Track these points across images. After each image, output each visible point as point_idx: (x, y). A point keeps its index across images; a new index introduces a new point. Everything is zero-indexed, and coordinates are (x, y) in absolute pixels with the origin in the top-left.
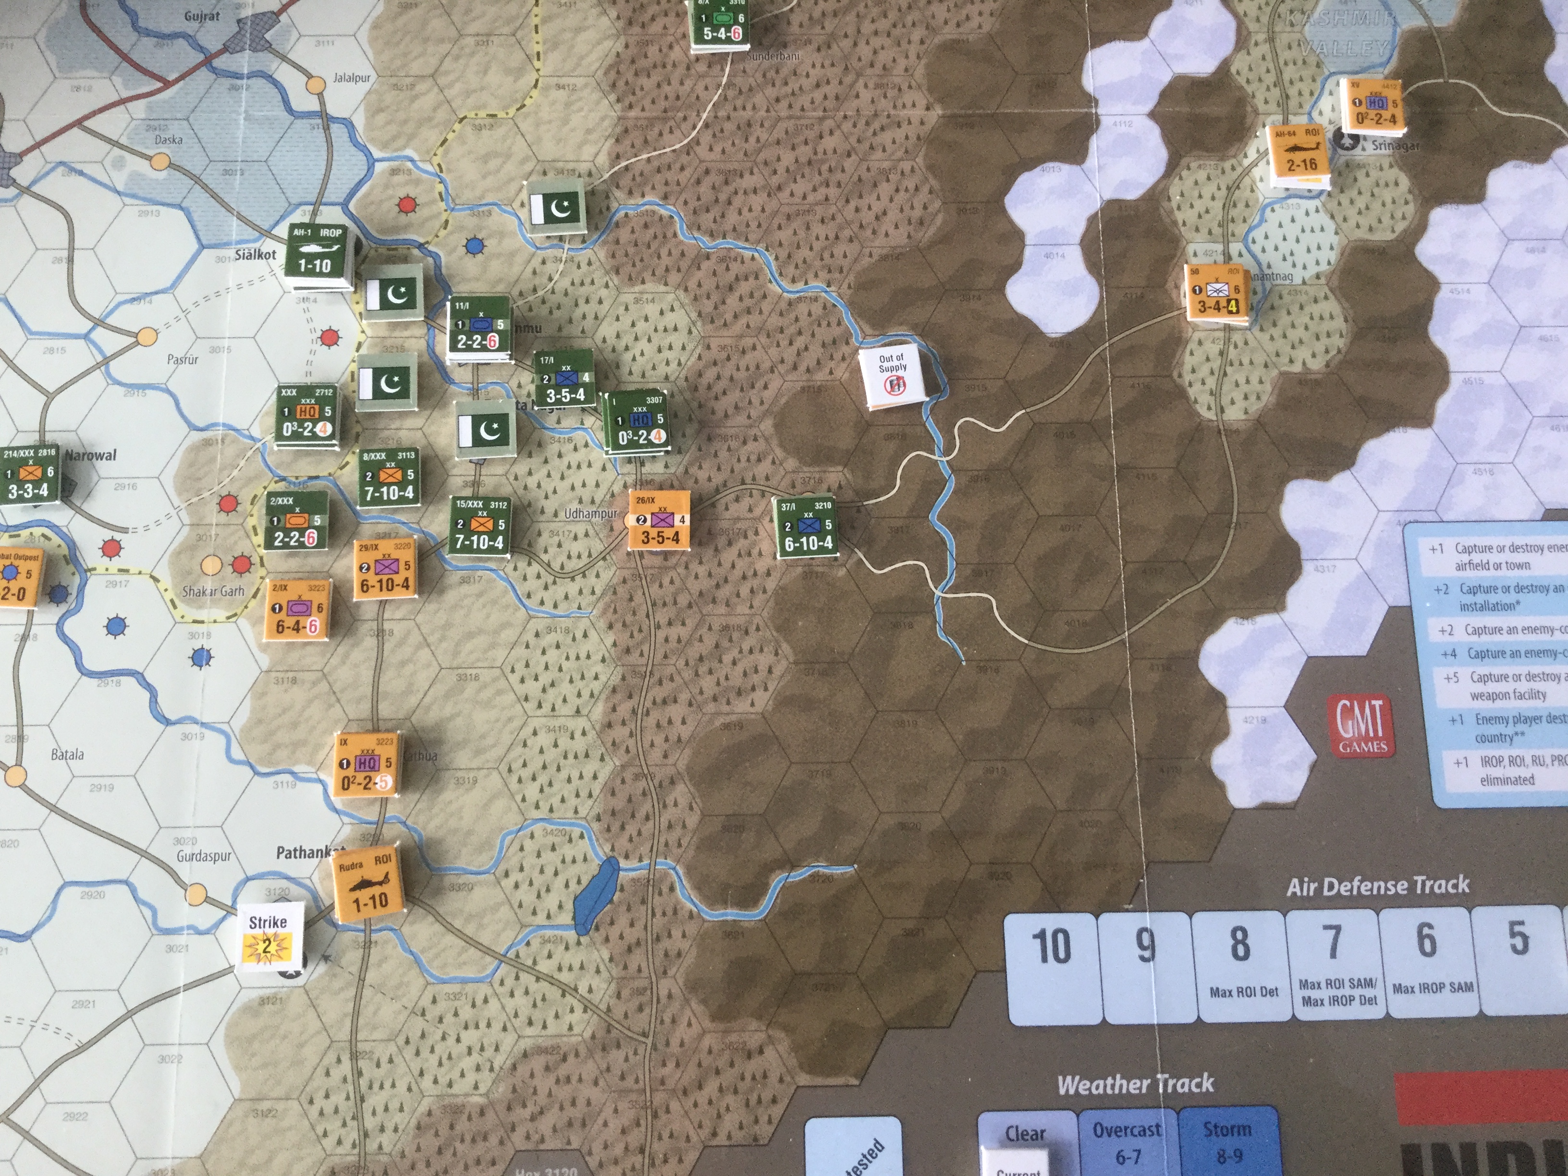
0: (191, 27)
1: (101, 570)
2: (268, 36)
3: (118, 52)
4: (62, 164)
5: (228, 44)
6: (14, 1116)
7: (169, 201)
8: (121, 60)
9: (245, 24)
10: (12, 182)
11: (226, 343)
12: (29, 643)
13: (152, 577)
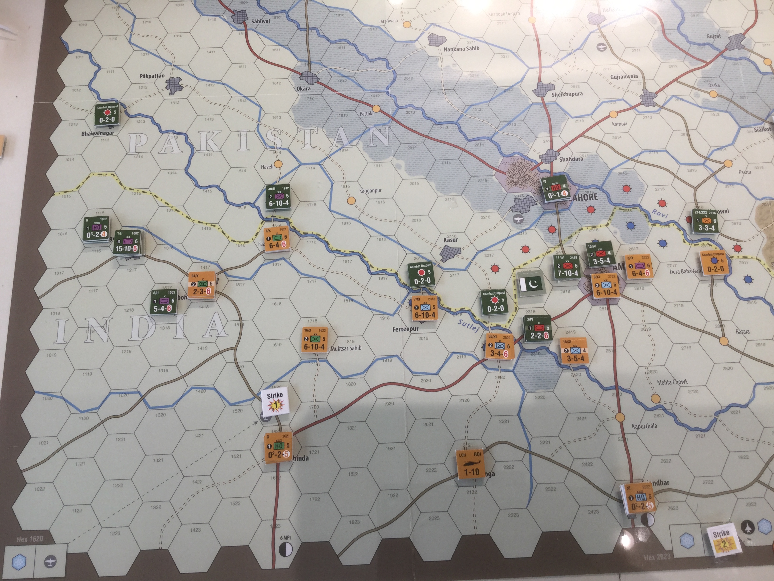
0: (711, 41)
1: (735, 257)
2: (742, 43)
3: (684, 51)
4: (674, 96)
5: (727, 47)
6: (761, 479)
7: (722, 109)
8: (686, 54)
9: (732, 39)
10: (655, 104)
11: (761, 165)
12: (715, 288)
13: (757, 259)
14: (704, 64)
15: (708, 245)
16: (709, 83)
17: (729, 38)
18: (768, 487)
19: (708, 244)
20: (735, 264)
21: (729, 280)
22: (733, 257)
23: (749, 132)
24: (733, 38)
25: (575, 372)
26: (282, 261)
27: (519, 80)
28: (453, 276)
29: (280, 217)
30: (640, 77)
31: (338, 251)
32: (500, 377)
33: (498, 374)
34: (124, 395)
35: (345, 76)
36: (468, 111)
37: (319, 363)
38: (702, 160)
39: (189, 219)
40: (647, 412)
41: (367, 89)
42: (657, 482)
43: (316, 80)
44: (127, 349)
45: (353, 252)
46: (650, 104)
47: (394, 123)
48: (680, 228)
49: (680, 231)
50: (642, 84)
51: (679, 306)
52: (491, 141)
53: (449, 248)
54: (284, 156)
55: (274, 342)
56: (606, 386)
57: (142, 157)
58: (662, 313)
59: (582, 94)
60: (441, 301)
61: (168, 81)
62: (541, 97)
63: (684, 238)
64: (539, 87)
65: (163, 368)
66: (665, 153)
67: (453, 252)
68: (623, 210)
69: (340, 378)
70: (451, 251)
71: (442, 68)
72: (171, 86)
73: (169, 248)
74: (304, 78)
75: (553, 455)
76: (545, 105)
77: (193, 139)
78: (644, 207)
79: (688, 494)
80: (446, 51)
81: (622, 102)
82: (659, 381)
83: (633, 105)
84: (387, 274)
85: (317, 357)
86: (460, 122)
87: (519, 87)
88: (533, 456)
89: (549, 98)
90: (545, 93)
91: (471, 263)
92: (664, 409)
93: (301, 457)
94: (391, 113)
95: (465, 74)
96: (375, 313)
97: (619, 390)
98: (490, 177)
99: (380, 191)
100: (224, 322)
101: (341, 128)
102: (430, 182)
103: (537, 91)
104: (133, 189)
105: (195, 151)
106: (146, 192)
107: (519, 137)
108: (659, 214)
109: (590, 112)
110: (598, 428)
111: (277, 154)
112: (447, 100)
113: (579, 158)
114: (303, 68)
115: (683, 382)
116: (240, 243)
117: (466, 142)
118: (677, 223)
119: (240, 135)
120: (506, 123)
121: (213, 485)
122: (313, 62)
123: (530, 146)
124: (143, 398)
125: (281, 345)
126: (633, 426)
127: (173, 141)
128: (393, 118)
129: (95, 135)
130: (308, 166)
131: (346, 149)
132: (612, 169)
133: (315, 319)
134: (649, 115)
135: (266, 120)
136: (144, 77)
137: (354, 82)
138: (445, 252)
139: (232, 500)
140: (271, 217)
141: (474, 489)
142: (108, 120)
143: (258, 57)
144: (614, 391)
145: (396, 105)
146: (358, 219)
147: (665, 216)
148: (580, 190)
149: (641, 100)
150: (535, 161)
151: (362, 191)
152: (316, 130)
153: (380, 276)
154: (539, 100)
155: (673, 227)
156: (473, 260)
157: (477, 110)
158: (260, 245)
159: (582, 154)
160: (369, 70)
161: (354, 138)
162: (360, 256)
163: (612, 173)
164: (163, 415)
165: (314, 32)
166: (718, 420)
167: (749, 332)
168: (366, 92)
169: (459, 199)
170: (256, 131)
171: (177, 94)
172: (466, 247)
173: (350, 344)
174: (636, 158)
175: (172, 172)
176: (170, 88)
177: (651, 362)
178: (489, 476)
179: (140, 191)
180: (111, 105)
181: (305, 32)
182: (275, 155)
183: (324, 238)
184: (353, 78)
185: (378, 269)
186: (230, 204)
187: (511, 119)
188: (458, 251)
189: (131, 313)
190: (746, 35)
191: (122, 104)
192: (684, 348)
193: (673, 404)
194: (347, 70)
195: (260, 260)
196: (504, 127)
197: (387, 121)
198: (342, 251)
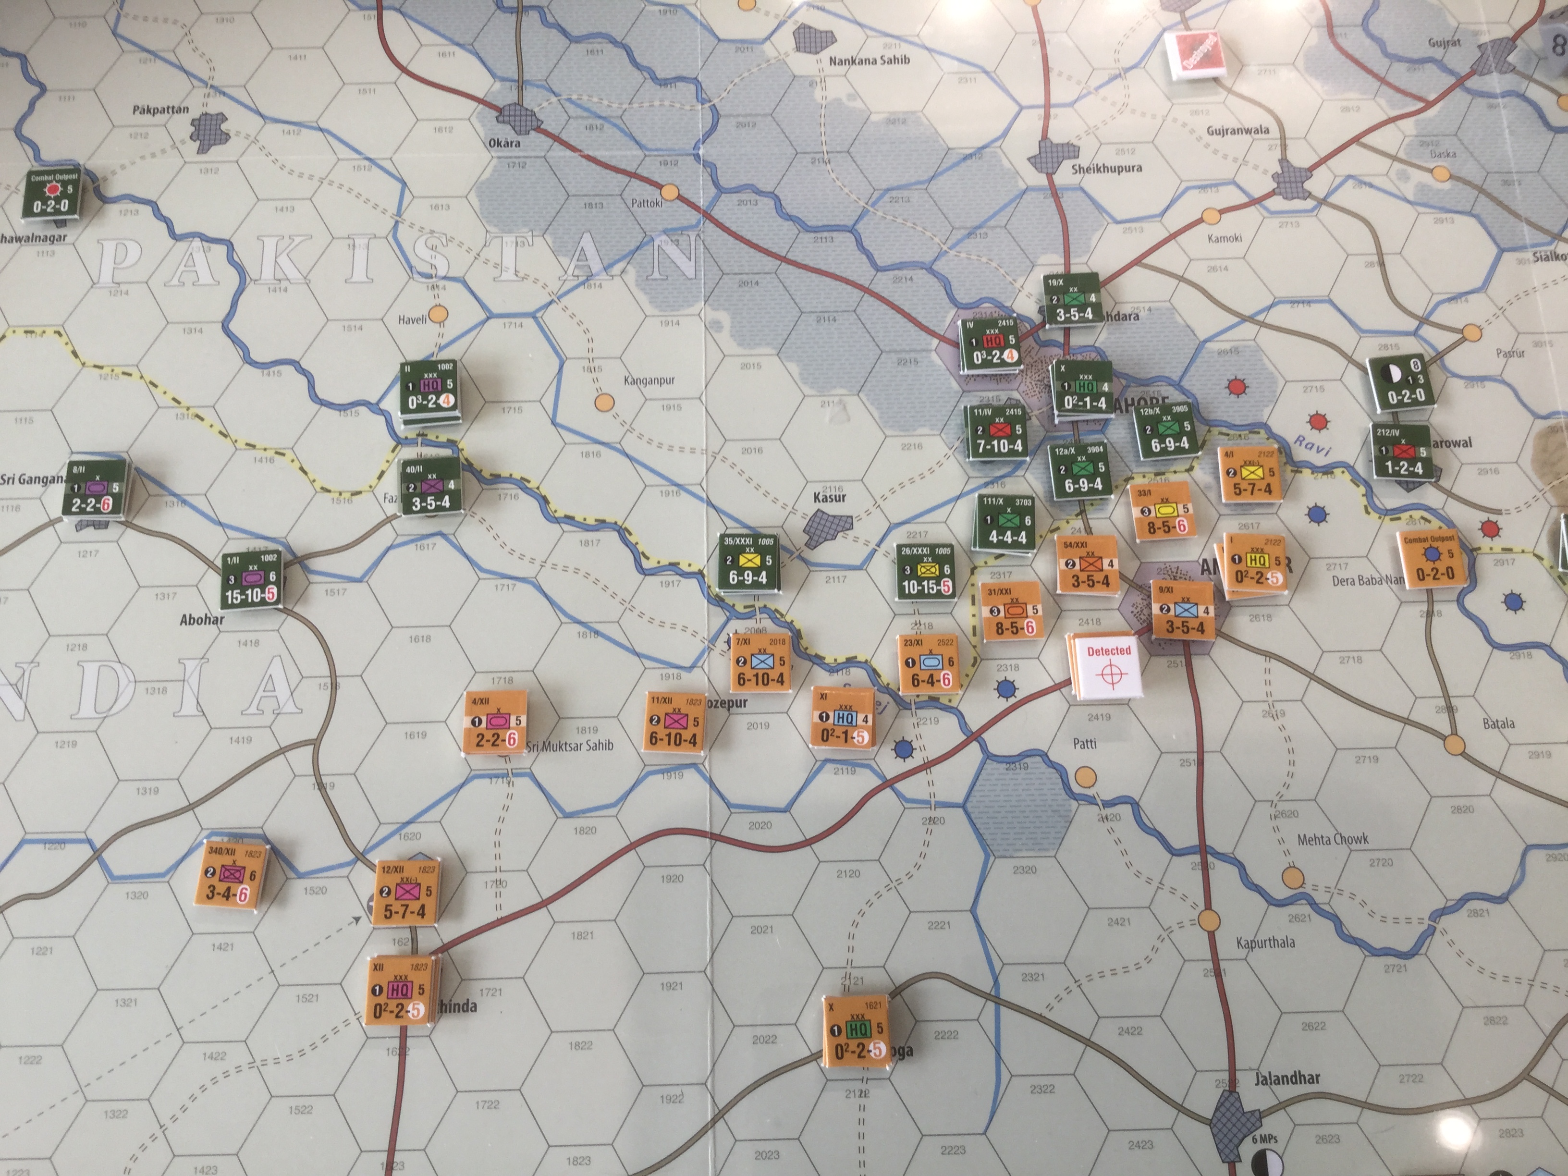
0: (1438, 53)
1: (1485, 549)
2: (1510, 59)
3: (1375, 76)
4: (1349, 177)
5: (1475, 67)
6: (1536, 1073)
7: (1460, 208)
8: (1379, 83)
9: (1486, 49)
10: (1307, 194)
11: (1547, 338)
12: (1435, 620)
13: (1535, 555)
14: (1421, 105)
15: (1422, 521)
16: (1431, 148)
17: (1480, 46)
18: (1551, 1092)
19: (1422, 518)
20: (1485, 563)
21: (1470, 601)
22: (1479, 549)
23: (1520, 262)
24: (1489, 48)
25: (1109, 811)
26: (439, 540)
27: (999, 133)
28: (832, 580)
29: (437, 437)
30: (1275, 132)
31: (569, 519)
32: (932, 820)
33: (928, 813)
34: (54, 846)
35: (600, 117)
36: (880, 203)
37: (513, 779)
38: (1412, 324)
39: (225, 436)
40: (1271, 907)
41: (649, 146)
42: (1292, 1076)
43: (535, 123)
44: (66, 737)
45: (603, 522)
46: (1295, 195)
47: (710, 226)
48: (1357, 479)
49: (1358, 486)
50: (1279, 148)
51: (1351, 660)
52: (930, 270)
53: (825, 517)
54: (453, 295)
55: (409, 728)
56: (1177, 844)
57: (127, 293)
58: (1312, 677)
59: (1140, 169)
60: (802, 638)
61: (196, 123)
62: (1047, 174)
63: (1366, 503)
64: (1043, 150)
65: (148, 785)
66: (1327, 306)
67: (834, 526)
68: (1228, 435)
69: (560, 815)
70: (828, 524)
71: (824, 103)
72: (201, 132)
73: (176, 504)
74: (506, 119)
75: (1049, 1007)
76: (1057, 195)
77: (243, 253)
78: (1276, 430)
79: (1365, 1105)
80: (835, 64)
81: (1232, 188)
82: (1302, 837)
83: (1257, 194)
84: (680, 575)
85: (509, 766)
86: (860, 227)
87: (998, 150)
88: (1004, 1010)
89: (1064, 176)
90: (1056, 165)
91: (874, 551)
92: (1313, 904)
93: (459, 1005)
94: (701, 203)
95: (874, 118)
96: (648, 663)
97: (1209, 857)
98: (924, 354)
99: (671, 381)
100: (295, 677)
101: (587, 236)
102: (786, 364)
103: (1038, 160)
104: (101, 368)
105: (248, 280)
106: (130, 375)
107: (994, 264)
108: (1309, 446)
109: (1158, 210)
110: (1158, 944)
111: (436, 290)
112: (833, 175)
113: (1130, 315)
114: (505, 96)
115: (1358, 840)
116: (340, 494)
117: (873, 272)
118: (1353, 467)
119: (354, 246)
120: (965, 232)
121: (252, 1064)
122: (529, 82)
123: (1018, 285)
124: (97, 854)
125: (424, 735)
126: (1239, 943)
127: (199, 257)
128: (707, 215)
129: (23, 242)
130: (507, 320)
131: (598, 283)
132: (1206, 341)
133: (507, 675)
134: (1294, 220)
135: (416, 212)
136: (143, 112)
137: (622, 130)
138: (815, 525)
139: (294, 1102)
140: (414, 436)
141: (864, 1087)
142: (54, 208)
143: (404, 70)
144: (1197, 858)
145: (716, 184)
146: (618, 446)
147: (1324, 452)
148: (1129, 389)
149: (1275, 185)
150: (1029, 320)
151: (630, 380)
152: (530, 239)
153: (663, 578)
154: (1042, 180)
155: (1342, 478)
156: (878, 545)
157: (900, 200)
158: (387, 500)
159: (1136, 305)
160: (657, 103)
161: (617, 257)
162: (619, 532)
163: (1204, 351)
164: (144, 895)
165: (534, 15)
166: (1437, 932)
167: (1513, 726)
168: (647, 153)
169: (853, 403)
170: (390, 238)
171: (216, 152)
172: (864, 516)
173: (587, 736)
174: (1260, 318)
175: (192, 328)
176: (201, 138)
177: (1283, 791)
178: (900, 1055)
179: (118, 370)
180: (61, 172)
181: (514, 15)
182: (431, 293)
183: (538, 488)
184: (619, 122)
185: (659, 562)
186: (322, 404)
187: (977, 224)
188: (845, 524)
189: (79, 655)
190: (1519, 42)
191: (89, 173)
192: (1362, 759)
193: (1332, 890)
194: (606, 102)
195: (386, 536)
196: (959, 241)
197: (694, 222)
198: (578, 518)
